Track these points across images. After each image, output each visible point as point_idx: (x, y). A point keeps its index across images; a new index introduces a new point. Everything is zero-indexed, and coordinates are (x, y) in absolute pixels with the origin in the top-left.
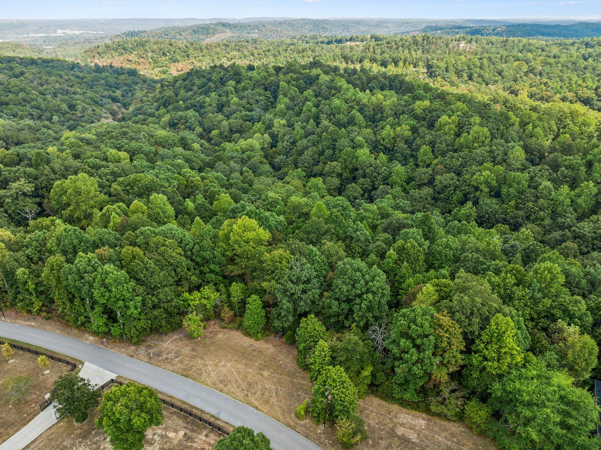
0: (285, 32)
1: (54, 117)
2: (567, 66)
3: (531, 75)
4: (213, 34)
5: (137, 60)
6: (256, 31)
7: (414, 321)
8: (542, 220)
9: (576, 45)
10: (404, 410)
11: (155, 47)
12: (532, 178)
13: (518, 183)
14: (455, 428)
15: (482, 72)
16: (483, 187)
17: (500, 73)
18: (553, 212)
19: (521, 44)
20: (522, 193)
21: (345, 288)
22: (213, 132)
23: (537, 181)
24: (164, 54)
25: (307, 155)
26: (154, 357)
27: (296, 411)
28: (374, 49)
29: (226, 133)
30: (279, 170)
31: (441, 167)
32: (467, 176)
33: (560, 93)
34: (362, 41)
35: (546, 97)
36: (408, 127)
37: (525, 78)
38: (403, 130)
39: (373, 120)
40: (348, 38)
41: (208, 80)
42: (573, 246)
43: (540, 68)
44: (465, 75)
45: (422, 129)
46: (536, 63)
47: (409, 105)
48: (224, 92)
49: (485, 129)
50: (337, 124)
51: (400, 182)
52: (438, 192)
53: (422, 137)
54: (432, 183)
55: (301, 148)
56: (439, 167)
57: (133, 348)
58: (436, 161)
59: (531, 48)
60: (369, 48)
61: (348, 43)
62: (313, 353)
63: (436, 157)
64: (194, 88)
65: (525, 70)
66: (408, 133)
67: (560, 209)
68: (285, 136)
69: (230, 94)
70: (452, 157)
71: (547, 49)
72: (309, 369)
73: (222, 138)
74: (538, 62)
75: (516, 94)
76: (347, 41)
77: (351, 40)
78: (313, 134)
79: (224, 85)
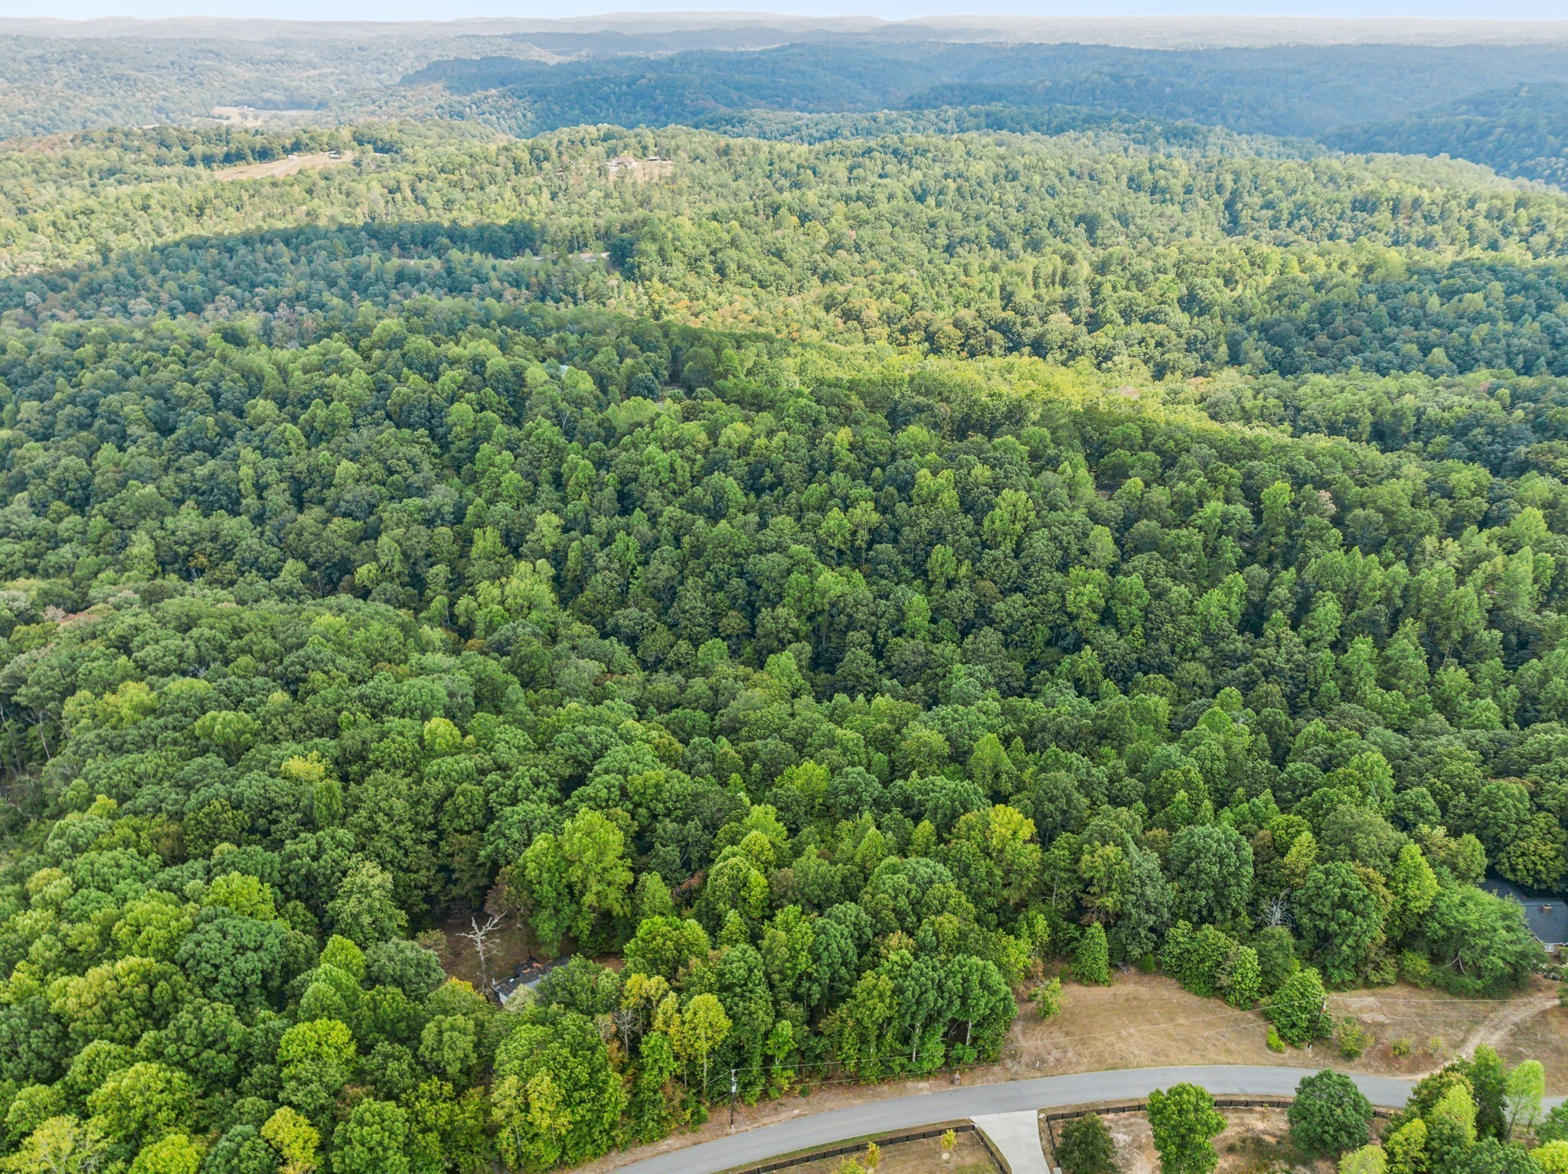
3: (841, 253)
7: (1345, 885)
12: (1146, 579)
13: (1137, 595)
15: (744, 256)
16: (1088, 613)
18: (1204, 633)
20: (1145, 610)
21: (1215, 870)
22: (361, 570)
23: (1157, 585)
26: (1039, 1065)
27: (1269, 1046)
28: (413, 191)
29: (397, 567)
30: (632, 641)
31: (989, 584)
32: (1051, 597)
33: (941, 308)
34: (336, 150)
35: (924, 323)
36: (871, 505)
37: (833, 263)
38: (865, 513)
39: (753, 484)
40: (288, 143)
41: (154, 397)
42: (1275, 689)
43: (853, 233)
44: (710, 268)
45: (901, 508)
46: (839, 223)
47: (813, 443)
48: (274, 441)
49: (1023, 495)
50: (693, 507)
51: (926, 624)
52: (1004, 632)
53: (913, 524)
54: (984, 616)
55: (660, 583)
56: (986, 585)
57: (997, 1069)
58: (963, 571)
59: (786, 165)
60: (398, 189)
61: (296, 161)
62: (1234, 969)
63: (960, 562)
64: (133, 430)
65: (824, 242)
66: (875, 517)
67: (1213, 626)
68: (588, 556)
69: (292, 444)
70: (995, 560)
71: (822, 167)
72: (1220, 992)
73: (392, 580)
74: (840, 217)
75: (858, 319)
76: (287, 151)
77: (297, 147)
78: (656, 543)
79: (240, 413)
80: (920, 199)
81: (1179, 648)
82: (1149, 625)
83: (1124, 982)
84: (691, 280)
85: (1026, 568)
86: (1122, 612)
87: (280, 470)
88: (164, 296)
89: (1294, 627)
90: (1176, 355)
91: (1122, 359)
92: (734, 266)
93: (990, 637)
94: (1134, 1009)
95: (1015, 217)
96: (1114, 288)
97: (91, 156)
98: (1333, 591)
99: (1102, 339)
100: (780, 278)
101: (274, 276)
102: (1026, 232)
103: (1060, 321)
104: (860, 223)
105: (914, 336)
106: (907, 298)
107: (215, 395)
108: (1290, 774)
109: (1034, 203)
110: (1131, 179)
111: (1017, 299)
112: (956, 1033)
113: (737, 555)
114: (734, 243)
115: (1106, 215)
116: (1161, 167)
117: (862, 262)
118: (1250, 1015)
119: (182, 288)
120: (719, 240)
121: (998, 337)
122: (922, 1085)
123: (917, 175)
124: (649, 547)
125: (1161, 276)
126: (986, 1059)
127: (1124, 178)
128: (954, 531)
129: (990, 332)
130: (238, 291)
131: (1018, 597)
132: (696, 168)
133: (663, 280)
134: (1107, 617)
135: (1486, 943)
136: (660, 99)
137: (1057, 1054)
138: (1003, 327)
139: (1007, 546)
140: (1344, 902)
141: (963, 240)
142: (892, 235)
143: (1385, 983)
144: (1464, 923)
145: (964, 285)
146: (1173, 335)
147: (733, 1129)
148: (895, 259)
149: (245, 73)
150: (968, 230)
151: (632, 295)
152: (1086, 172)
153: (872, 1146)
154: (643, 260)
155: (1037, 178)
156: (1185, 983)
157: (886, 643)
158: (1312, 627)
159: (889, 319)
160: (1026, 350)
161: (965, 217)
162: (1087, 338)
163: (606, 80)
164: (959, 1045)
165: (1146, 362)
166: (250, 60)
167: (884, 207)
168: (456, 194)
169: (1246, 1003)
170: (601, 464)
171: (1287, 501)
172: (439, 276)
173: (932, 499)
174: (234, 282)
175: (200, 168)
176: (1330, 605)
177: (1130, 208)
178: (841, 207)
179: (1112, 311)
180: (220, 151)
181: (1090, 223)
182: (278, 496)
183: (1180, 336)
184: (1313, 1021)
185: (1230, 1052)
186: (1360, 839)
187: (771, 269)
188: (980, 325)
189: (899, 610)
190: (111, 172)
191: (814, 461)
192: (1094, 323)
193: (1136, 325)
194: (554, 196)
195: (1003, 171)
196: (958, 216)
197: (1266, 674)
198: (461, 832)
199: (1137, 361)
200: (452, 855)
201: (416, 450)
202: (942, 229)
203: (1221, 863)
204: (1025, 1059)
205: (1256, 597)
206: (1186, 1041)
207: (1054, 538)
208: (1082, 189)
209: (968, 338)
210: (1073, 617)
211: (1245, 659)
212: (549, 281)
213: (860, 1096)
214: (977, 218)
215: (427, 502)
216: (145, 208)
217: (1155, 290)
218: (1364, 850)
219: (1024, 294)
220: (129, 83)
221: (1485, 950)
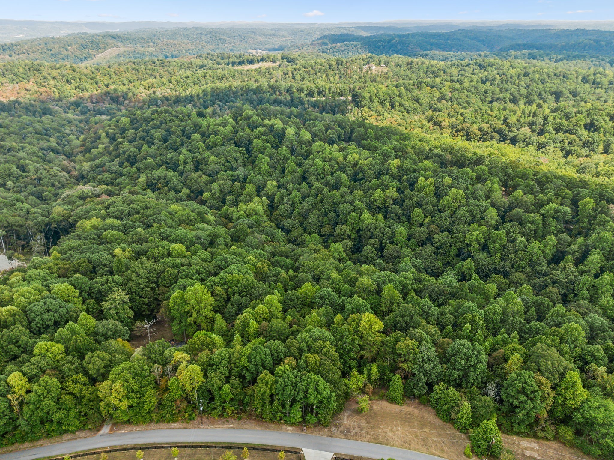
0: (183, 45)
1: (8, 183)
2: (471, 91)
3: (443, 101)
4: (105, 49)
5: (37, 89)
6: (151, 44)
7: (525, 383)
8: (523, 268)
9: (472, 66)
10: (521, 439)
11: (55, 73)
12: (508, 233)
13: (501, 239)
14: (555, 445)
15: (402, 100)
16: (475, 244)
17: (417, 100)
18: (530, 261)
19: (424, 66)
20: (503, 247)
21: (463, 362)
22: (205, 194)
23: (512, 236)
24: (68, 81)
25: (313, 218)
26: (347, 434)
27: (464, 453)
28: (293, 74)
29: (218, 195)
30: (288, 232)
31: (435, 227)
32: (460, 235)
33: (475, 123)
34: (274, 61)
35: (466, 128)
36: (395, 189)
37: (439, 105)
38: (392, 192)
39: (354, 178)
40: (259, 58)
41: (166, 131)
42: (555, 290)
43: (450, 94)
44: (388, 104)
45: (407, 191)
46: (446, 89)
47: (382, 164)
48: (195, 148)
49: (461, 191)
50: (326, 184)
51: (403, 240)
52: (436, 248)
53: (410, 199)
54: (429, 240)
55: (304, 211)
56: (433, 227)
57: (326, 430)
58: (426, 220)
59: (434, 69)
60: (287, 74)
61: (261, 64)
62: (459, 411)
63: (426, 217)
64: (156, 141)
65: (437, 97)
66: (396, 194)
67: (535, 258)
68: (282, 198)
69: (201, 150)
70: (441, 217)
71: (448, 70)
72: (452, 421)
73: (214, 199)
74: (447, 88)
75: (440, 125)
76: (258, 61)
77: (262, 60)
78: (309, 196)
79: (189, 138)
80: (484, 82)
81: (516, 266)
82: (504, 253)
83: (408, 405)
84: (380, 108)
85: (453, 222)
86: (491, 246)
87: (193, 158)
88: (198, 104)
89: (576, 265)
90: (576, 148)
91: (550, 148)
92: (397, 104)
93: (429, 248)
94: (406, 419)
95: (523, 91)
96: (555, 119)
97: (198, 62)
98: (601, 250)
99: (542, 139)
100: (416, 109)
101: (233, 99)
102: (527, 97)
103: (526, 130)
104: (454, 90)
105: (461, 133)
106: (462, 118)
107: (183, 131)
108: (531, 327)
109: (533, 86)
110: (583, 78)
111: (509, 121)
112: (308, 409)
113: (335, 203)
114: (400, 96)
115: (565, 92)
116: (600, 73)
117: (451, 105)
118: (463, 436)
119: (204, 102)
120: (394, 94)
121: (496, 136)
122: (289, 428)
123: (486, 73)
124: (304, 197)
125: (579, 115)
126: (321, 424)
127: (580, 78)
128: (427, 203)
129: (494, 133)
130: (221, 104)
131: (446, 234)
132: (397, 69)
133: (369, 108)
134: (484, 248)
135: (605, 431)
136: (399, 48)
137: (357, 430)
138: (500, 132)
139: (448, 212)
140: (523, 391)
141: (498, 99)
142: (467, 96)
143: (547, 439)
144: (595, 417)
145: (489, 115)
146: (577, 139)
147: (202, 426)
148: (466, 105)
149: (261, 39)
150: (501, 95)
151: (356, 113)
152: (562, 74)
153: (245, 449)
154: (363, 100)
155: (537, 76)
156: (438, 413)
157: (385, 246)
158: (586, 265)
159: (452, 126)
160: (508, 142)
161: (501, 90)
162: (536, 138)
163: (380, 41)
164: (310, 415)
165: (562, 150)
166: (264, 35)
167: (466, 85)
168: (307, 76)
169: (464, 430)
170: (299, 165)
171: (591, 207)
172: (287, 102)
173: (422, 189)
174: (221, 101)
175: (230, 66)
176: (596, 256)
177: (578, 89)
178: (448, 84)
179: (550, 128)
180: (237, 61)
181: (558, 95)
182: (190, 166)
183: (581, 140)
184: (489, 447)
185: (442, 450)
186: (542, 362)
187: (412, 106)
188: (490, 130)
189: (393, 232)
190: (202, 66)
191: (380, 171)
192: (541, 133)
193: (561, 134)
194: (340, 77)
195: (523, 73)
196: (498, 89)
197: (554, 283)
198: (165, 286)
199: (558, 149)
200: (159, 294)
201: (239, 155)
202: (490, 94)
203: (468, 360)
204: (342, 429)
205: (561, 248)
206: (423, 440)
207: (470, 211)
208: (558, 81)
209: (483, 135)
210: (469, 245)
211: (546, 274)
212: (326, 106)
213: (260, 426)
214: (506, 91)
215: (235, 173)
216: (205, 77)
217: (573, 120)
218: (543, 368)
219: (513, 120)
220: (223, 41)
221: (604, 436)
